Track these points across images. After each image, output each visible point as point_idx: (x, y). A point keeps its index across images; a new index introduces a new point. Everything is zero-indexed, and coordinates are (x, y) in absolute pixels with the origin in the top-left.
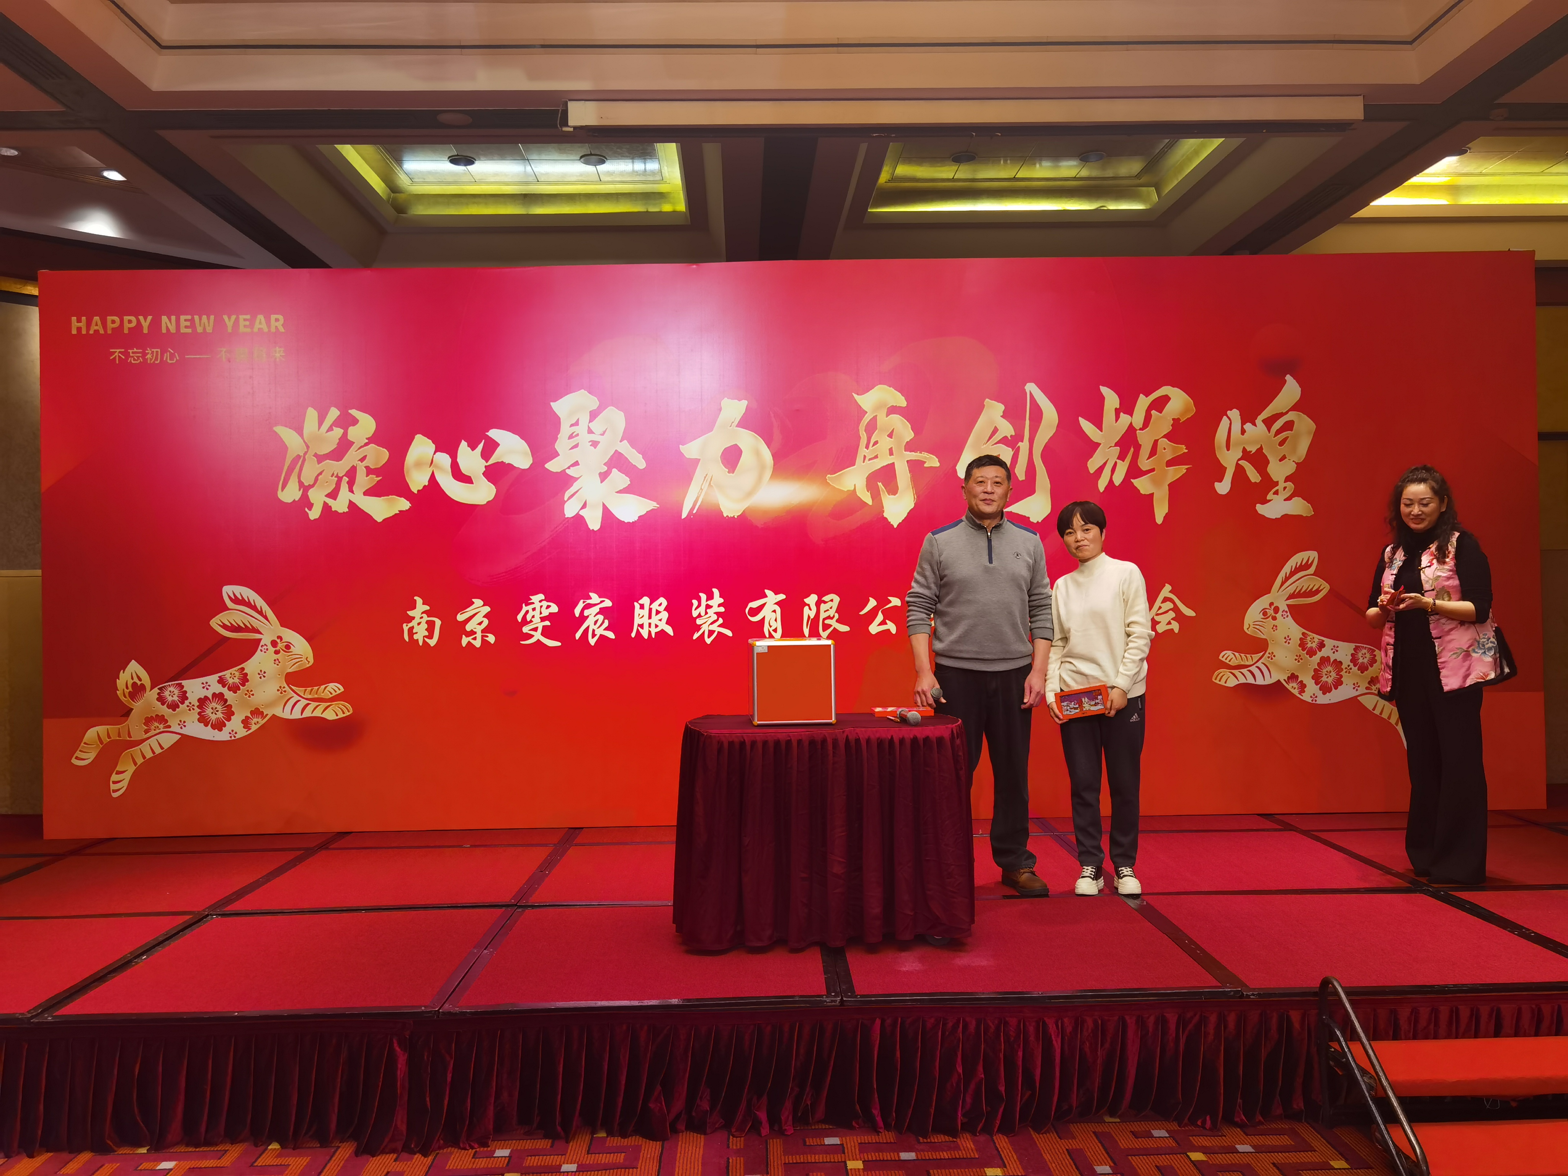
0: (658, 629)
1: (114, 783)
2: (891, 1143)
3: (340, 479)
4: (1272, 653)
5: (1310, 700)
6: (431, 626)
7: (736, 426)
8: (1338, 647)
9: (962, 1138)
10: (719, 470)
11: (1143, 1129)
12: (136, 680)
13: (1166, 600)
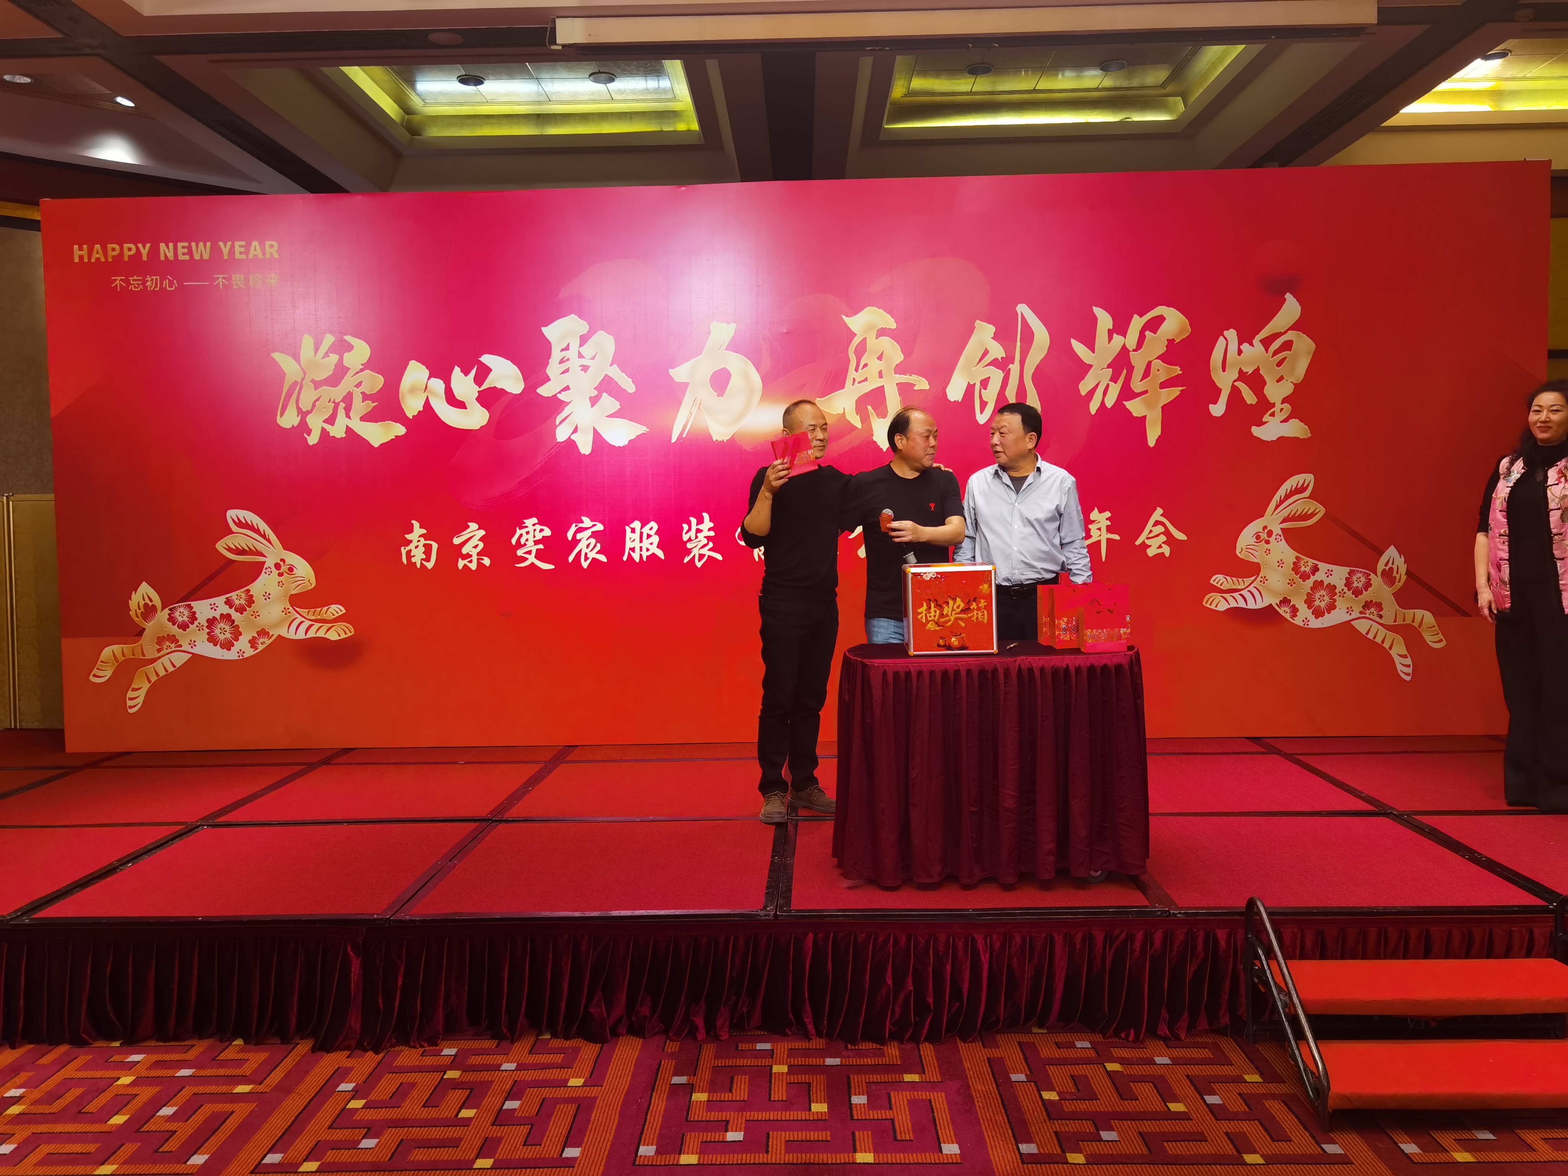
0: (649, 553)
1: (131, 699)
2: (820, 1049)
3: (337, 406)
4: (1265, 577)
5: (1301, 624)
6: (428, 549)
7: (726, 349)
8: (1332, 571)
9: (889, 1046)
10: (707, 394)
11: (1067, 1040)
12: (147, 601)
13: (1157, 523)
